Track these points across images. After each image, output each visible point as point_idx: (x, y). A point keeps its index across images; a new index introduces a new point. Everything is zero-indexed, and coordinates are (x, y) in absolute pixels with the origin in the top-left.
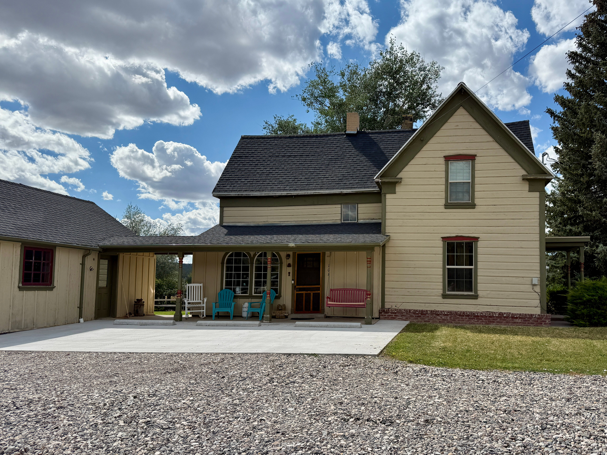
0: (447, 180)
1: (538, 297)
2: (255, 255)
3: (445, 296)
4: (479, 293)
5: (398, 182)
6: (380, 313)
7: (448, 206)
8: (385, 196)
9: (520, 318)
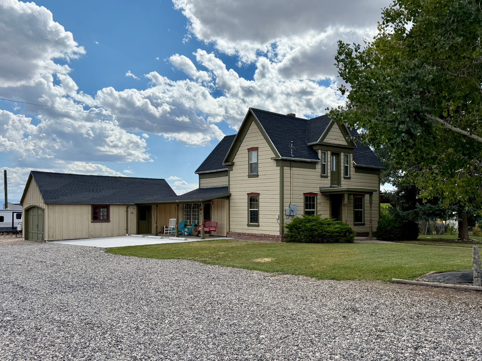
0: (249, 162)
1: (279, 226)
2: (192, 204)
3: (248, 225)
4: (260, 223)
5: (233, 164)
6: (227, 234)
7: (249, 176)
8: (229, 172)
9: (271, 237)
